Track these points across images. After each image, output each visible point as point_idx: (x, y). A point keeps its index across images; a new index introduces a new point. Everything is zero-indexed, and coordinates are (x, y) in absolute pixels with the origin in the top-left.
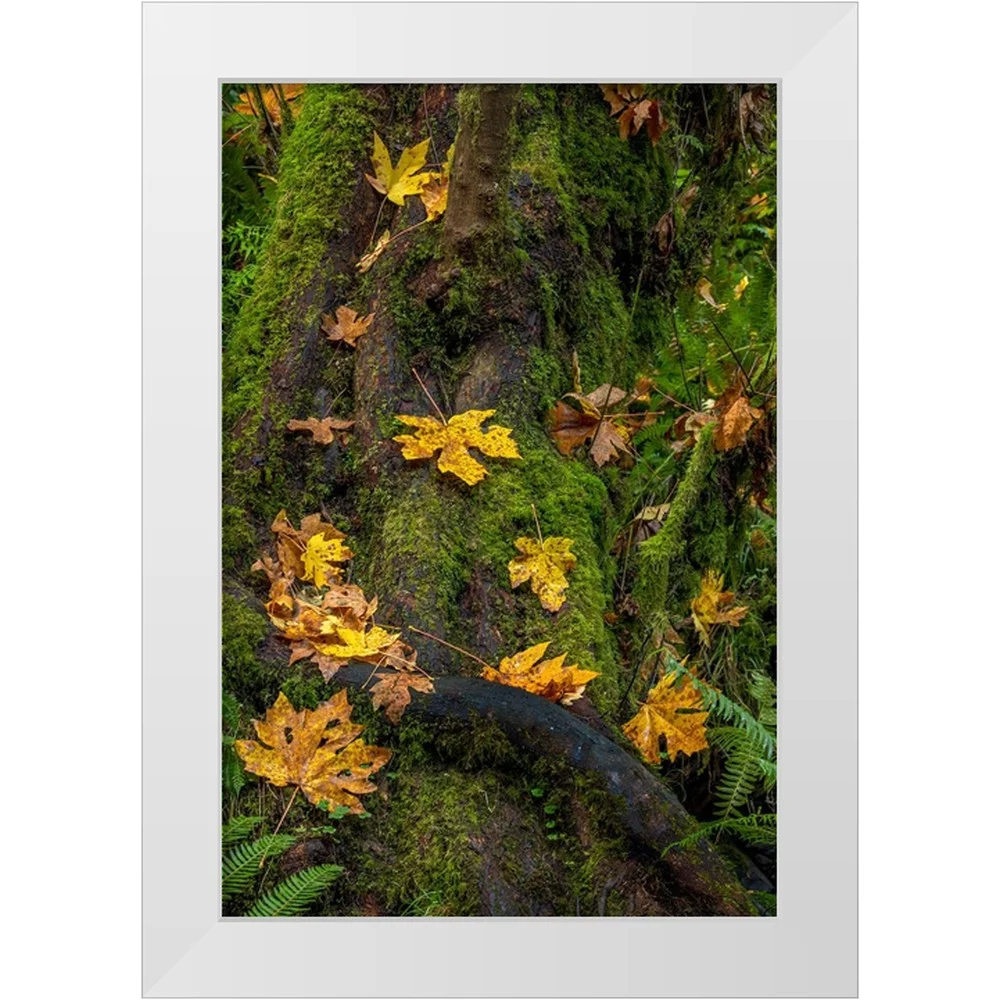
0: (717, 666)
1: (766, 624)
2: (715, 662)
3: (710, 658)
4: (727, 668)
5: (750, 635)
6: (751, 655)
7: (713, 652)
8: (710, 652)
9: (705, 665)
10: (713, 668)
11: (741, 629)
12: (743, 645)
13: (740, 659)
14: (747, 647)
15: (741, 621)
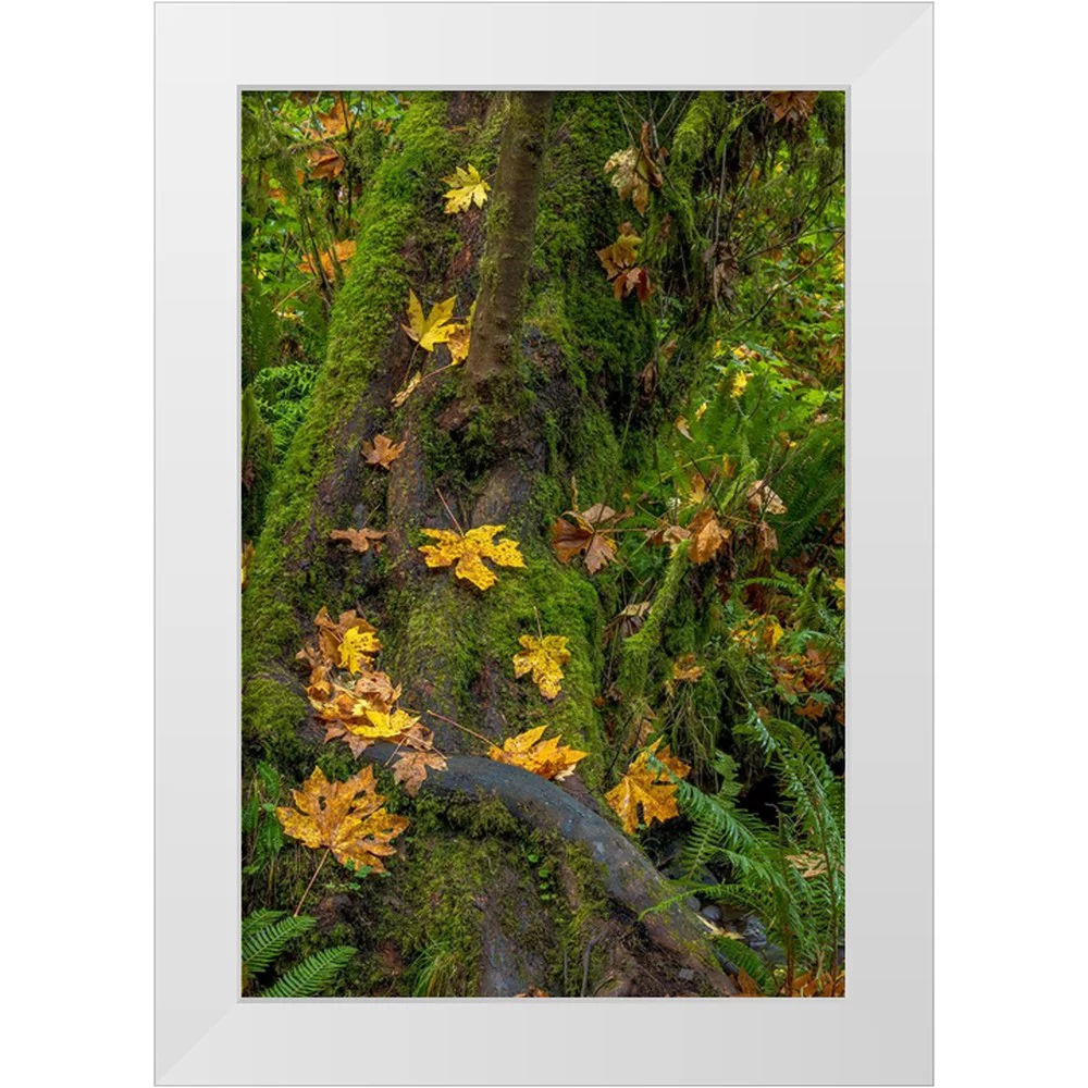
0: (680, 713)
1: (718, 681)
2: (678, 709)
3: (674, 706)
4: (687, 714)
5: (706, 689)
6: (707, 705)
7: (677, 702)
8: (675, 702)
9: (670, 712)
10: (676, 714)
11: (699, 684)
12: (700, 697)
13: (697, 708)
14: (703, 699)
15: (699, 678)
